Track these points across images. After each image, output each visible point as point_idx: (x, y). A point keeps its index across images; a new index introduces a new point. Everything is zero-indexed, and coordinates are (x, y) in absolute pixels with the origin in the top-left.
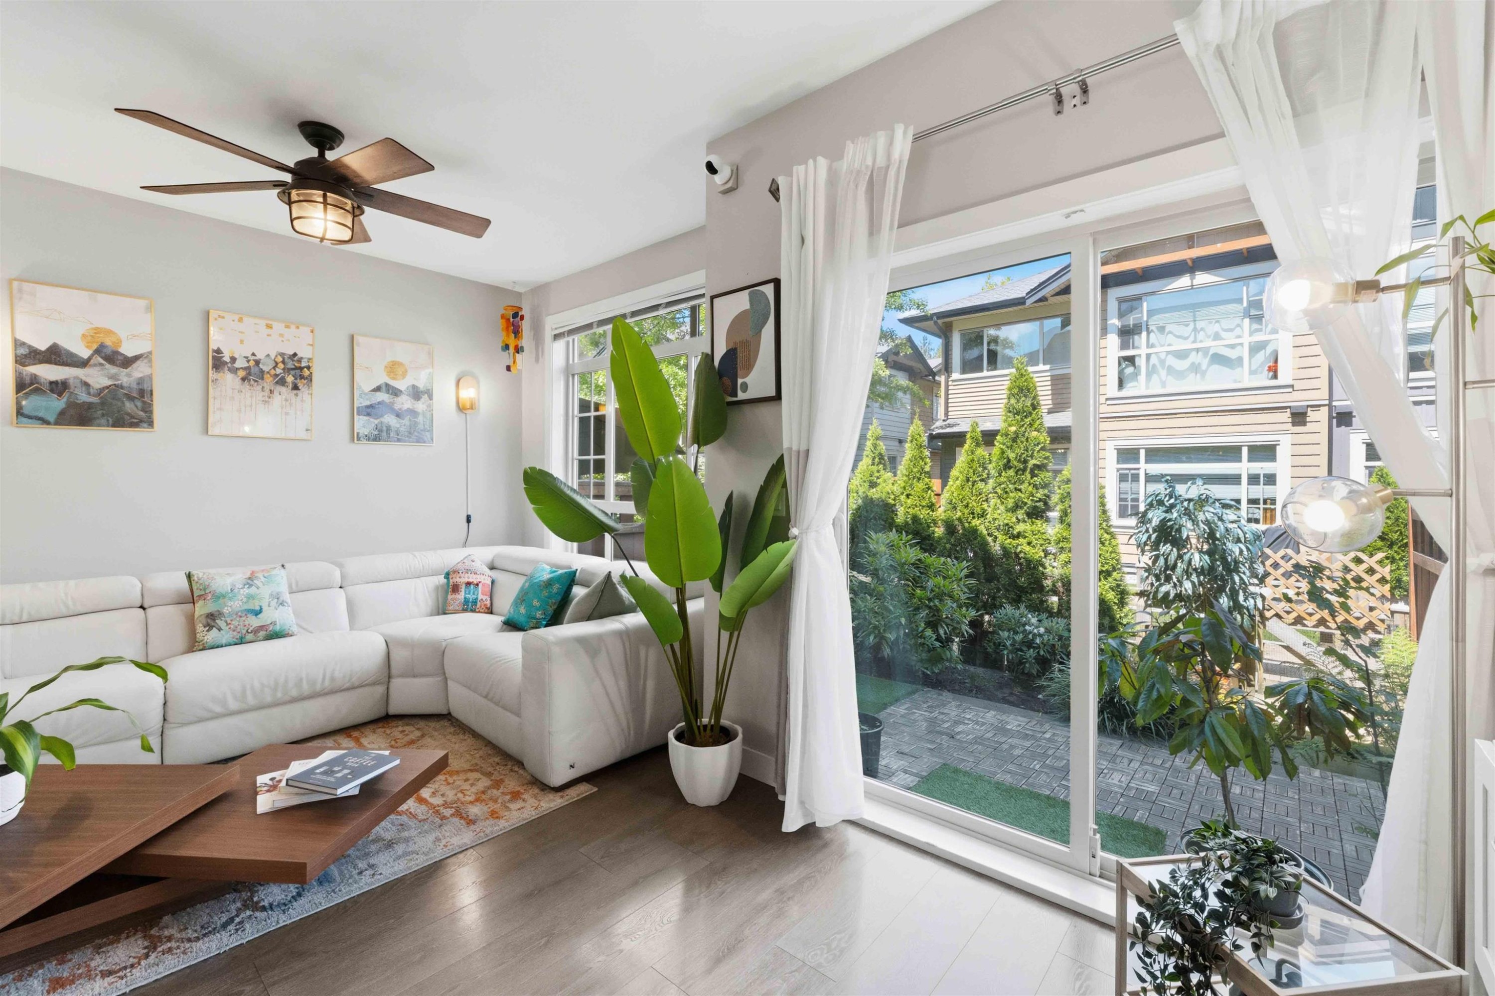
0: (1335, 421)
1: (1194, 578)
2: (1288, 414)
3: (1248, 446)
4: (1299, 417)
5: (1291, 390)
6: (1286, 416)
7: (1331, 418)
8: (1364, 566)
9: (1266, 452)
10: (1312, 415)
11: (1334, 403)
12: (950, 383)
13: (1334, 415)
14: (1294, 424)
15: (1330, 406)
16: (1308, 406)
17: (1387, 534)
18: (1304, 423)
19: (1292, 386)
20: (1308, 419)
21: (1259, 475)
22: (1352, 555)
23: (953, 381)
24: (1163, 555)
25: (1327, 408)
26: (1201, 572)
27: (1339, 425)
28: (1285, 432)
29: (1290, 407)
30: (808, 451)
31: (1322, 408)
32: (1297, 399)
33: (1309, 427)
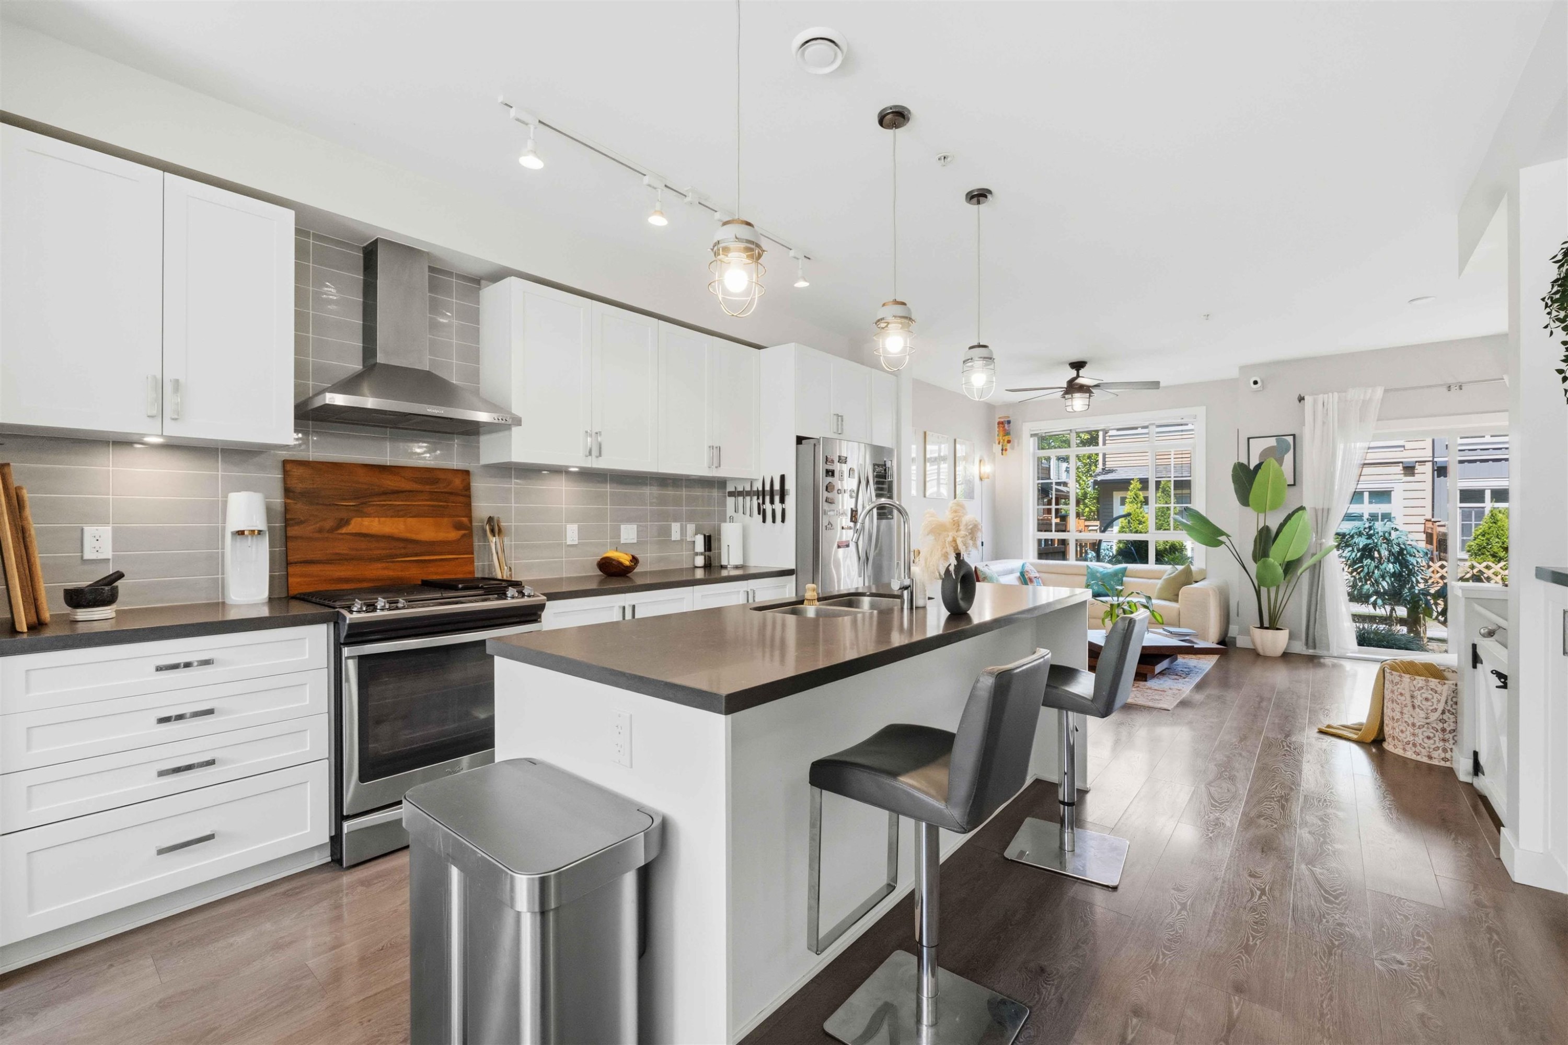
0: (1436, 472)
1: (1388, 579)
2: (1401, 468)
3: (1369, 492)
4: (1409, 470)
5: (1402, 449)
6: (1399, 469)
7: (1434, 471)
8: (1492, 571)
9: (1382, 496)
10: (1419, 468)
11: (1436, 460)
12: (1107, 438)
13: (1436, 468)
14: (1406, 475)
15: (1434, 463)
16: (1416, 462)
17: (1497, 553)
18: (1413, 474)
19: (1404, 446)
20: (1416, 471)
21: (1378, 514)
22: (1485, 564)
23: (1110, 436)
24: (1366, 565)
25: (1431, 463)
26: (1393, 575)
27: (1439, 476)
28: (1399, 481)
29: (1402, 462)
30: (1328, 509)
31: (1427, 463)
32: (1408, 456)
33: (1417, 477)
